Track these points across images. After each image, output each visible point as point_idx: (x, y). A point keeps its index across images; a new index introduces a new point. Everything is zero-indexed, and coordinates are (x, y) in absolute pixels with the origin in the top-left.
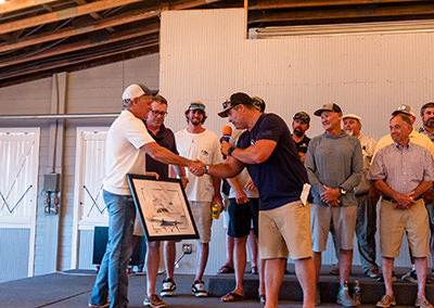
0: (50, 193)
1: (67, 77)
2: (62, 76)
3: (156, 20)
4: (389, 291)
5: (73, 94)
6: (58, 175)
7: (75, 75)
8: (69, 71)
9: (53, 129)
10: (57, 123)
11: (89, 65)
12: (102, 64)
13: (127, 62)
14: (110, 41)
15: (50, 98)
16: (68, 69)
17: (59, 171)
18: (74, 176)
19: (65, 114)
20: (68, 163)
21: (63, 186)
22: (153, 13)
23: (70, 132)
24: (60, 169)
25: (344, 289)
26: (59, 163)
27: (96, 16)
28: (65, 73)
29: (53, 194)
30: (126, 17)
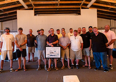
1: (2, 23)
2: (0, 23)
3: (16, 12)
4: (63, 65)
8: (2, 22)
10: (0, 32)
11: (6, 21)
13: (13, 20)
14: (8, 16)
19: (2, 30)
22: (15, 11)
25: (46, 66)
27: (3, 11)
30: (10, 11)
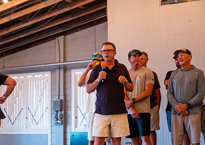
0: (57, 111)
1: (64, 39)
2: (61, 38)
5: (68, 49)
6: (61, 100)
7: (69, 37)
9: (57, 72)
10: (60, 67)
12: (84, 29)
15: (55, 53)
16: (65, 34)
17: (62, 98)
18: (71, 100)
20: (68, 92)
21: (65, 107)
23: (68, 74)
24: (63, 96)
26: (62, 93)
28: (63, 36)
29: (59, 112)
